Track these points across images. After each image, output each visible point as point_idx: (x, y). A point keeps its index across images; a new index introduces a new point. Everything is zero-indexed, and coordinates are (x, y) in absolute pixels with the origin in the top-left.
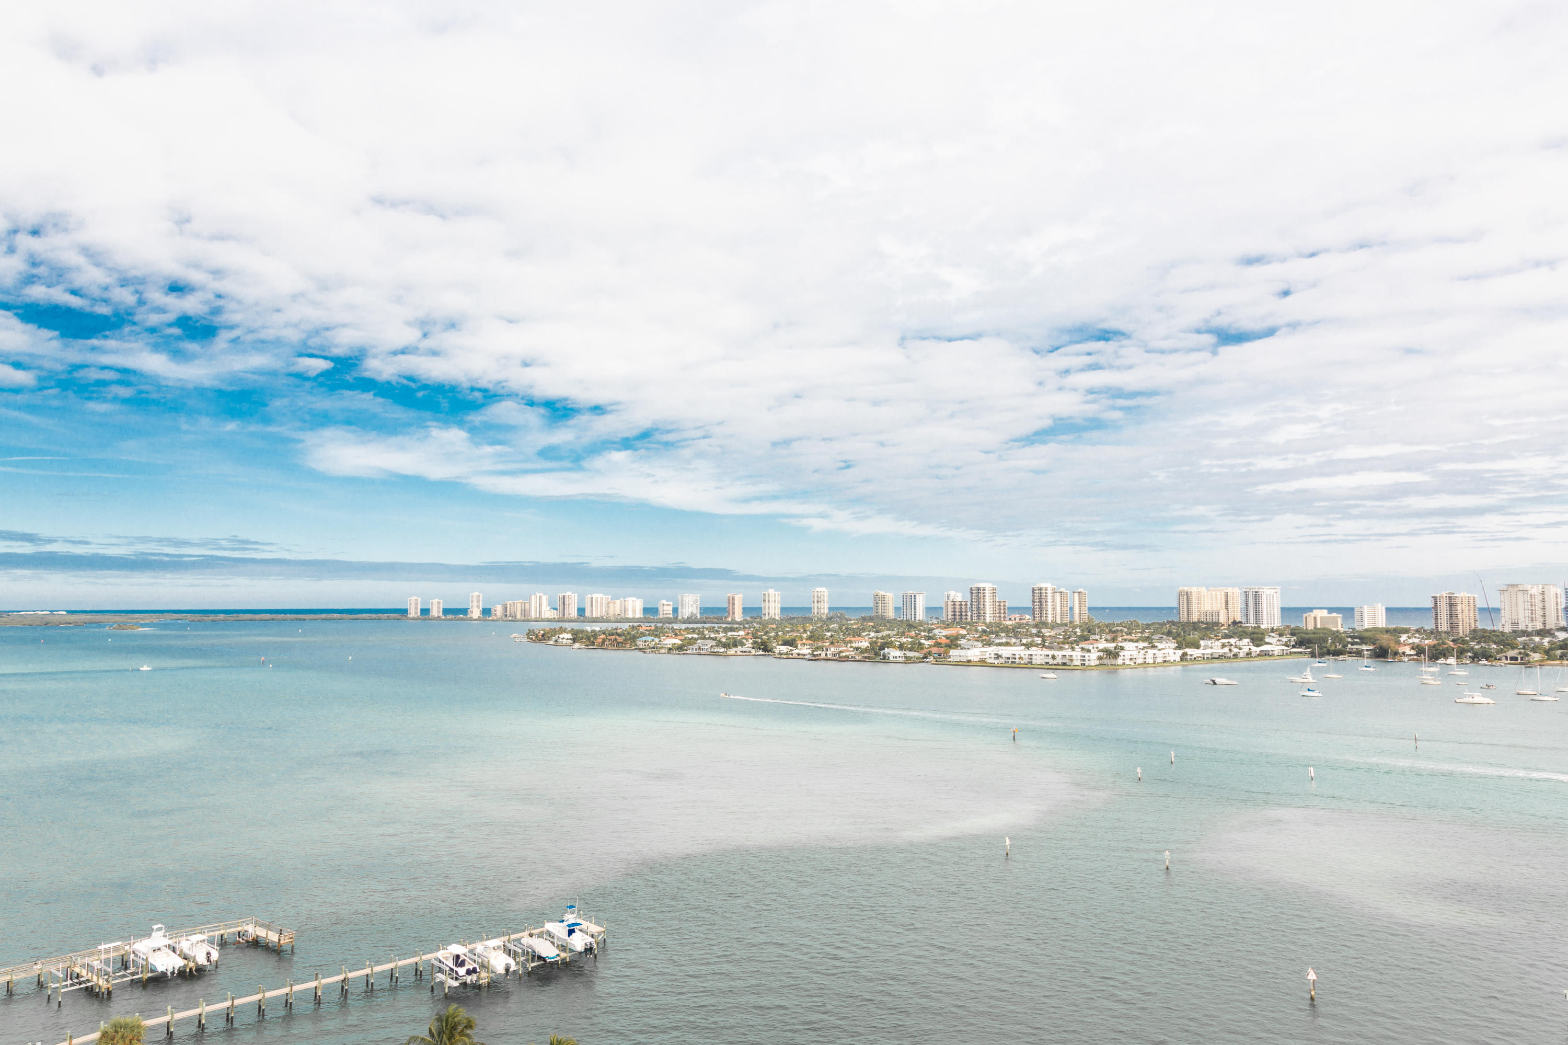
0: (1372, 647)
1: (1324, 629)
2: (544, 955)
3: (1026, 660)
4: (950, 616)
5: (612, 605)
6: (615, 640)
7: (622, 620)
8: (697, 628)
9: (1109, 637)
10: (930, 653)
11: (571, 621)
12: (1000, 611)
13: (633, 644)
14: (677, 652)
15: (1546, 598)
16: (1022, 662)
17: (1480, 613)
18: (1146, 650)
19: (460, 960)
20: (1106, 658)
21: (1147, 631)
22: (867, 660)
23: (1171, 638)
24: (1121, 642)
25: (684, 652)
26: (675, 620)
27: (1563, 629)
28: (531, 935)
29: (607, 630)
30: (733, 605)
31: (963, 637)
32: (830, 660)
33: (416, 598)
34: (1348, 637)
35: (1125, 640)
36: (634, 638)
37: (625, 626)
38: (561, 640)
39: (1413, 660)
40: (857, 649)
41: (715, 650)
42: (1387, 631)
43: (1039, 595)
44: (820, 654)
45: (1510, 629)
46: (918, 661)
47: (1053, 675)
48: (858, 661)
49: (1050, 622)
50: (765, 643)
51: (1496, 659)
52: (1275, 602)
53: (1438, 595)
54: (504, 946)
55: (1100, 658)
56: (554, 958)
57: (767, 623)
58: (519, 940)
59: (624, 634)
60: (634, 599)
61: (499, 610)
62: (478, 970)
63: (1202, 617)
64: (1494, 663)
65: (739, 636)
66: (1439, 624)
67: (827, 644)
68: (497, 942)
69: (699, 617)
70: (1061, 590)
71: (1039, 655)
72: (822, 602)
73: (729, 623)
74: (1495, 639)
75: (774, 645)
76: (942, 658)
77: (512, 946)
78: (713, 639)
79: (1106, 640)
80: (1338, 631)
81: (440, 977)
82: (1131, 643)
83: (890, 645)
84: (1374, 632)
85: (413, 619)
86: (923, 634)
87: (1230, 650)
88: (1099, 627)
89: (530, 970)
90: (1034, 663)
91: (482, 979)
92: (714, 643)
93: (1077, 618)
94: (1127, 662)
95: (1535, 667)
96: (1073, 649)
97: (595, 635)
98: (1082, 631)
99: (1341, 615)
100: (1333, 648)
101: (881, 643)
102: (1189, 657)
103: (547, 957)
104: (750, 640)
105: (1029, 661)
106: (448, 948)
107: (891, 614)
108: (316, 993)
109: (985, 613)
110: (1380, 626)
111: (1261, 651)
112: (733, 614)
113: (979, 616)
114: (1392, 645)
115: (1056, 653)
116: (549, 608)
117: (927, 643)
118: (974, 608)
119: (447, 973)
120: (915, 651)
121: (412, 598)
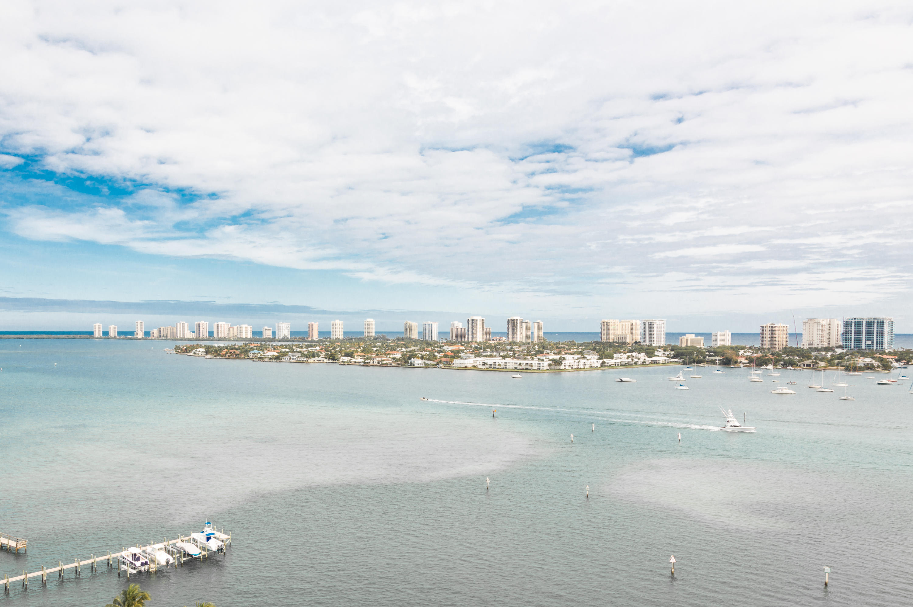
0: (721, 358)
1: (692, 346)
2: (191, 553)
3: (502, 367)
4: (454, 338)
5: (231, 329)
6: (234, 352)
7: (238, 340)
8: (288, 345)
9: (556, 352)
10: (441, 362)
11: (204, 340)
12: (486, 334)
13: (246, 355)
14: (275, 360)
15: (831, 327)
16: (500, 368)
17: (789, 336)
18: (579, 360)
19: (137, 557)
20: (554, 365)
21: (580, 348)
22: (400, 366)
23: (595, 352)
24: (564, 355)
25: (280, 361)
26: (274, 340)
27: (840, 347)
28: (182, 541)
29: (228, 346)
30: (312, 330)
31: (463, 351)
32: (376, 366)
33: (99, 324)
34: (707, 352)
35: (566, 353)
36: (246, 352)
37: (241, 343)
38: (197, 352)
39: (746, 366)
40: (393, 359)
41: (301, 360)
42: (731, 348)
43: (512, 325)
44: (369, 362)
45: (808, 347)
46: (433, 366)
47: (519, 376)
48: (394, 367)
49: (518, 341)
50: (333, 354)
51: (797, 366)
52: (662, 330)
53: (764, 325)
54: (165, 548)
55: (550, 365)
56: (198, 555)
57: (334, 342)
58: (175, 544)
59: (240, 348)
60: (246, 325)
61: (155, 333)
62: (149, 563)
63: (616, 339)
64: (796, 368)
65: (316, 350)
66: (764, 344)
67: (374, 356)
68: (161, 545)
69: (289, 338)
70: (526, 321)
71: (511, 363)
72: (371, 328)
73: (309, 342)
74: (798, 353)
75: (339, 356)
76: (448, 365)
77: (170, 547)
78: (300, 352)
79: (554, 353)
80: (701, 348)
81: (124, 567)
82: (570, 355)
83: (415, 356)
84: (723, 349)
85: (97, 338)
86: (436, 349)
87: (632, 360)
88: (550, 345)
89: (182, 562)
90: (507, 368)
91: (151, 569)
92: (300, 355)
93: (536, 339)
94: (567, 367)
95: (821, 370)
96: (533, 359)
97: (220, 349)
98: (539, 347)
99: (703, 338)
100: (697, 359)
101: (409, 355)
102: (606, 364)
103: (193, 554)
104: (323, 353)
105: (505, 367)
106: (128, 549)
107: (416, 336)
108: (43, 578)
109: (477, 336)
110: (727, 345)
111: (652, 361)
112: (312, 336)
113: (473, 337)
114: (734, 356)
115: (522, 362)
116: (189, 331)
117: (439, 355)
118: (470, 332)
119: (129, 565)
120: (431, 360)
121: (96, 324)
